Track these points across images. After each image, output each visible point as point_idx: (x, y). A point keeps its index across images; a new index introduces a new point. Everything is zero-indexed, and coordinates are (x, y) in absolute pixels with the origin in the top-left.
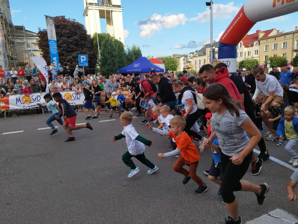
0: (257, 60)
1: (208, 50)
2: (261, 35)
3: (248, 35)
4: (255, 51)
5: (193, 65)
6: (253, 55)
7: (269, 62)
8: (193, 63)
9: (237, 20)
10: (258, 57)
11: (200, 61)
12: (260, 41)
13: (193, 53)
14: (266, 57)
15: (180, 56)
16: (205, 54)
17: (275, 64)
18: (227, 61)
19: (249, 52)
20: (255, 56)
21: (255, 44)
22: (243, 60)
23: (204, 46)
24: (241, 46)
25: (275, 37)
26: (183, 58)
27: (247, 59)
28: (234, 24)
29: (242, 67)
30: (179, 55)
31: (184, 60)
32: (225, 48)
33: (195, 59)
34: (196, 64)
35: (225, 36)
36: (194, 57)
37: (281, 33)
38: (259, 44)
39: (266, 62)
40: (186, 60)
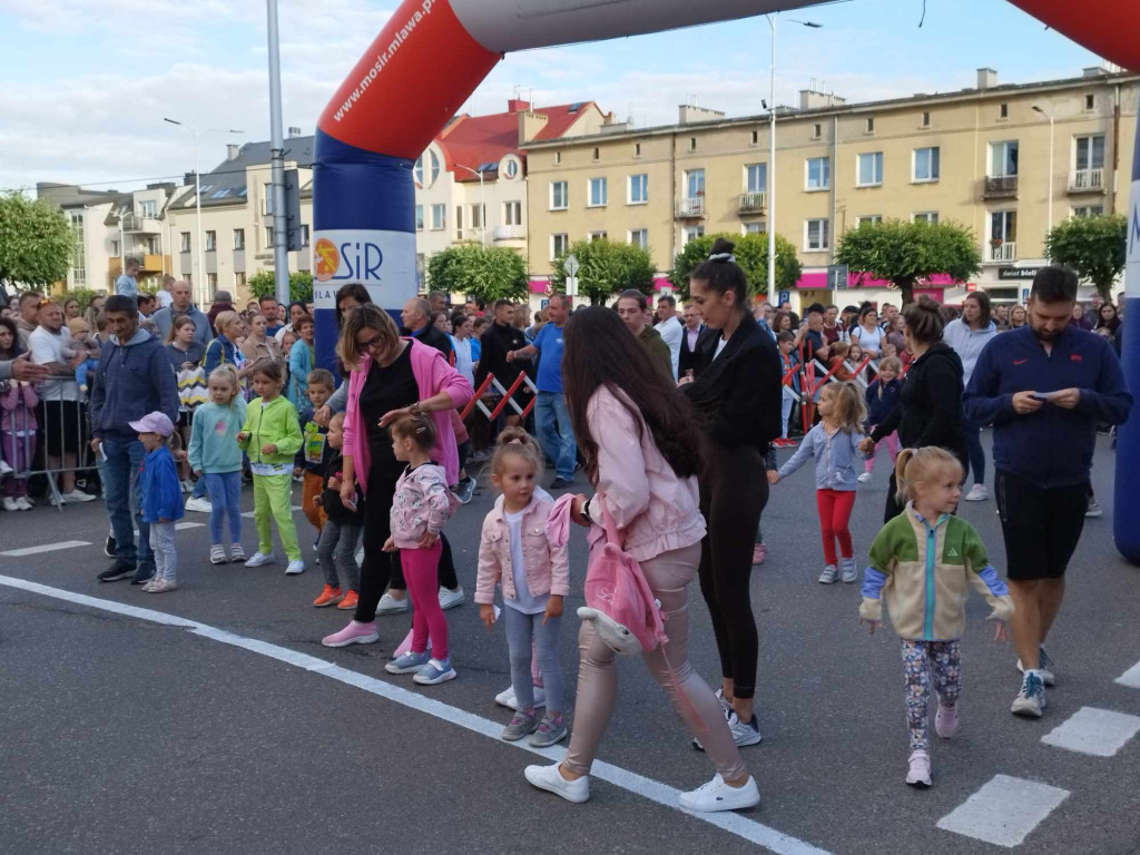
0: (519, 253)
1: (260, 179)
2: (532, 128)
3: (468, 120)
4: (509, 206)
5: (169, 259)
6: (497, 228)
7: (572, 265)
8: (170, 244)
9: (411, 25)
10: (522, 239)
11: (212, 234)
12: (531, 159)
13: (169, 188)
14: (558, 238)
15: (81, 199)
16: (238, 199)
17: (601, 278)
18: (367, 245)
19: (476, 209)
20: (507, 230)
21: (503, 167)
22: (452, 247)
23: (235, 154)
24: (435, 173)
25: (594, 145)
26: (105, 209)
27: (470, 242)
28: (392, 48)
29: (444, 283)
30: (81, 192)
31: (111, 221)
32: (351, 170)
33: (183, 221)
34: (188, 251)
35: (347, 106)
36: (172, 209)
37: (621, 129)
38: (525, 172)
39: (560, 266)
40: (121, 224)
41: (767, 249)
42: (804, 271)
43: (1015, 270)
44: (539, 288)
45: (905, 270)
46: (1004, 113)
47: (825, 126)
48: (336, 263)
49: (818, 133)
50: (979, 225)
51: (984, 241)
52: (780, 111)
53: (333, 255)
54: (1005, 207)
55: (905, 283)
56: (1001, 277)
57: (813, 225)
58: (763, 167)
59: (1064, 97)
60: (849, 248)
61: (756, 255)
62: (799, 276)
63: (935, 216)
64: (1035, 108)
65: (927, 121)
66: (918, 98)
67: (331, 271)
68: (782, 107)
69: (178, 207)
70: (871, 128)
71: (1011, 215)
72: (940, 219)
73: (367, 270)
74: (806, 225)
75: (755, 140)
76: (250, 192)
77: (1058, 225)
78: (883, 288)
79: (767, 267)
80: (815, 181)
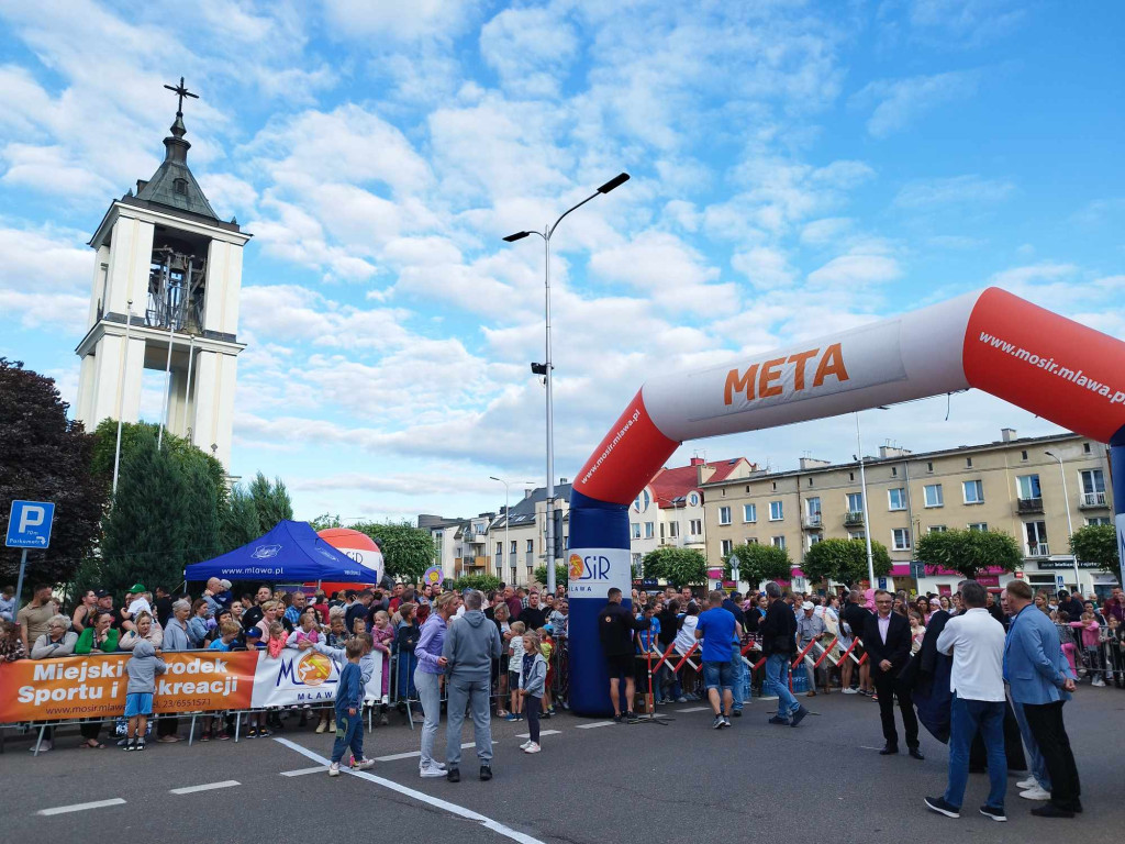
0: (701, 552)
1: (542, 510)
2: (706, 475)
3: (667, 471)
4: (693, 522)
5: (489, 558)
6: (686, 536)
7: (735, 560)
8: (490, 550)
9: (627, 427)
10: (702, 543)
11: (514, 543)
12: (705, 494)
13: (491, 516)
14: (725, 543)
15: (441, 524)
16: (530, 521)
17: (755, 568)
19: (672, 525)
20: (692, 538)
21: (689, 499)
22: (658, 549)
23: (530, 494)
24: (647, 503)
25: (746, 484)
26: (454, 530)
27: (669, 546)
28: (616, 441)
29: (652, 573)
30: (442, 519)
31: (457, 537)
33: (498, 536)
34: (501, 553)
35: (590, 474)
36: (492, 528)
37: (763, 474)
38: (703, 502)
39: (727, 561)
40: (463, 538)
41: (866, 549)
42: (894, 564)
43: (1051, 562)
44: (714, 575)
45: (967, 563)
46: (1025, 457)
47: (899, 469)
48: (582, 569)
49: (895, 473)
50: (1019, 533)
51: (1023, 542)
52: (867, 460)
53: (580, 564)
54: (1035, 520)
55: (967, 571)
56: (1040, 567)
57: (898, 533)
58: (859, 495)
59: (1068, 445)
60: (924, 548)
61: (858, 554)
62: (891, 567)
63: (985, 526)
64: (1047, 453)
65: (970, 464)
66: (961, 449)
67: (579, 574)
68: (867, 458)
69: (496, 528)
70: (931, 469)
71: (1042, 526)
72: (989, 528)
74: (893, 533)
75: (852, 478)
76: (537, 517)
77: (1077, 531)
78: (952, 575)
79: (867, 561)
80: (896, 504)
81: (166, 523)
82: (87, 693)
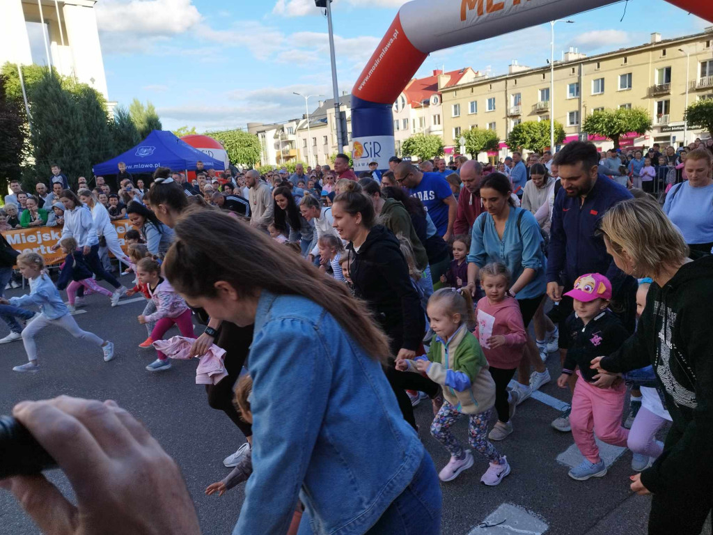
0: (440, 137)
1: (331, 114)
3: (417, 81)
4: (435, 117)
5: (299, 151)
6: (430, 127)
7: (463, 140)
8: (299, 143)
9: (389, 45)
10: (441, 130)
11: (315, 139)
12: (443, 95)
13: (297, 120)
14: (456, 129)
15: (264, 128)
16: (325, 121)
17: (475, 145)
18: (374, 143)
19: (421, 119)
20: (434, 127)
21: (432, 100)
22: (411, 137)
23: (322, 104)
24: (403, 105)
25: (471, 86)
26: (273, 132)
27: (419, 134)
28: (381, 56)
29: (408, 153)
30: (263, 125)
31: (276, 137)
32: (364, 111)
33: (303, 134)
34: (306, 146)
35: (364, 83)
36: (299, 129)
37: (483, 78)
38: (441, 102)
39: (458, 141)
40: (280, 137)
41: (550, 127)
42: (567, 136)
43: (669, 127)
44: (449, 151)
45: (615, 132)
46: (664, 53)
47: (576, 68)
48: (362, 152)
49: (574, 72)
50: (651, 107)
51: (653, 114)
52: (555, 63)
53: (361, 148)
54: (663, 99)
55: (615, 137)
56: (662, 132)
57: (572, 114)
58: (548, 90)
59: (694, 43)
60: (588, 123)
61: (544, 130)
62: (565, 138)
63: (630, 105)
64: (680, 50)
65: (626, 61)
66: (621, 51)
67: (360, 155)
68: (556, 61)
69: (300, 129)
70: (599, 67)
71: (667, 102)
72: (632, 106)
73: (375, 153)
74: (568, 114)
75: (544, 78)
76: (328, 121)
77: (691, 105)
78: (605, 140)
79: (550, 134)
80: (572, 94)
81: (70, 136)
82: (46, 250)
